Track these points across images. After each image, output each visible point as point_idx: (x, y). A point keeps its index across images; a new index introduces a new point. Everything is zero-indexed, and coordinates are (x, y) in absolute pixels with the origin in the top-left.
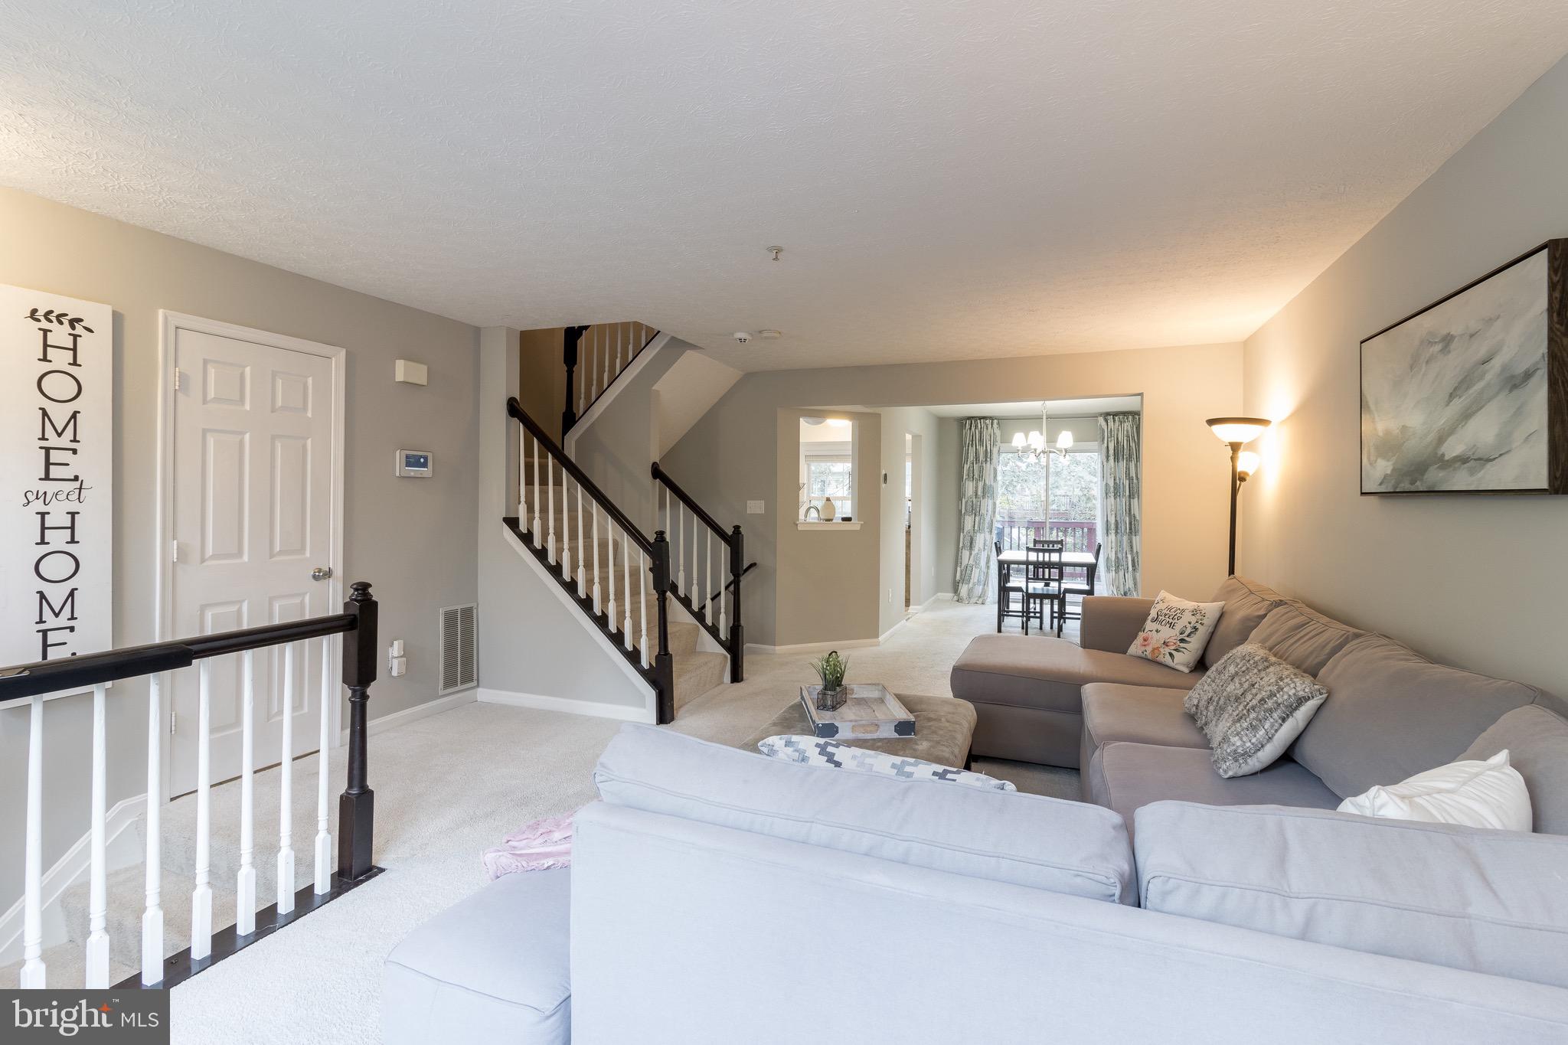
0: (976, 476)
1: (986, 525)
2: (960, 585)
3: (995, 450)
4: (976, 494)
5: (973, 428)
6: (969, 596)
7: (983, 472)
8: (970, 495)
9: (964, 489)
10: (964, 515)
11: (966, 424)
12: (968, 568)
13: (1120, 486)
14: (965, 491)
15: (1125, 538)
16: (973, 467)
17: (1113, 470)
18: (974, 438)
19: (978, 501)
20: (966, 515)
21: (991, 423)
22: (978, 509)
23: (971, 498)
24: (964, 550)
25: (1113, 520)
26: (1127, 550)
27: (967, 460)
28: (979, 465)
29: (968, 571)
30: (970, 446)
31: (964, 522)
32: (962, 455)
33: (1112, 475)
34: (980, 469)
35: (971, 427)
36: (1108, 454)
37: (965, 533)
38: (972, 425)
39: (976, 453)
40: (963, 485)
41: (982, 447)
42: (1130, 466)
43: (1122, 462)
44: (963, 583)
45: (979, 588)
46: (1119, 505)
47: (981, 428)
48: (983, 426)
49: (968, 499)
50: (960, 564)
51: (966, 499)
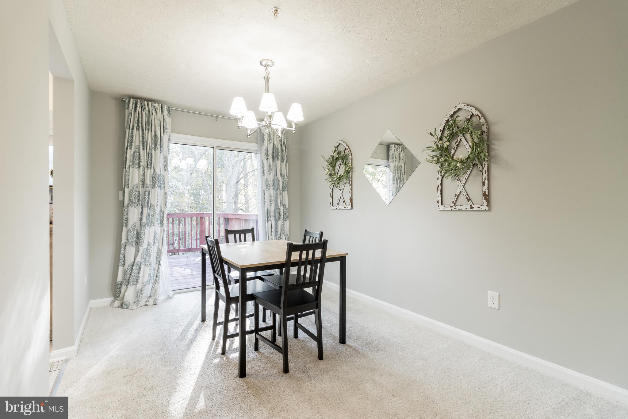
0: (142, 163)
1: (157, 217)
2: (124, 287)
3: (165, 138)
4: (143, 184)
5: (139, 109)
6: (138, 298)
7: (151, 159)
8: (135, 184)
9: (127, 178)
10: (128, 207)
11: (129, 102)
12: (135, 266)
13: (276, 181)
14: (129, 179)
15: (280, 223)
16: (139, 153)
17: (272, 167)
18: (140, 120)
19: (145, 191)
20: (130, 207)
21: (160, 109)
22: (146, 200)
23: (137, 187)
24: (127, 247)
25: (272, 208)
26: (280, 233)
27: (131, 145)
28: (146, 151)
29: (133, 271)
30: (135, 129)
31: (128, 215)
32: (125, 138)
33: (271, 172)
34: (147, 156)
35: (136, 107)
36: (267, 154)
37: (129, 227)
38: (138, 105)
39: (143, 138)
40: (125, 173)
41: (150, 132)
42: (282, 165)
43: (277, 162)
44: (127, 285)
45: (148, 288)
46: (276, 196)
47: (149, 111)
48: (151, 110)
49: (132, 189)
50: (122, 264)
51: (130, 189)
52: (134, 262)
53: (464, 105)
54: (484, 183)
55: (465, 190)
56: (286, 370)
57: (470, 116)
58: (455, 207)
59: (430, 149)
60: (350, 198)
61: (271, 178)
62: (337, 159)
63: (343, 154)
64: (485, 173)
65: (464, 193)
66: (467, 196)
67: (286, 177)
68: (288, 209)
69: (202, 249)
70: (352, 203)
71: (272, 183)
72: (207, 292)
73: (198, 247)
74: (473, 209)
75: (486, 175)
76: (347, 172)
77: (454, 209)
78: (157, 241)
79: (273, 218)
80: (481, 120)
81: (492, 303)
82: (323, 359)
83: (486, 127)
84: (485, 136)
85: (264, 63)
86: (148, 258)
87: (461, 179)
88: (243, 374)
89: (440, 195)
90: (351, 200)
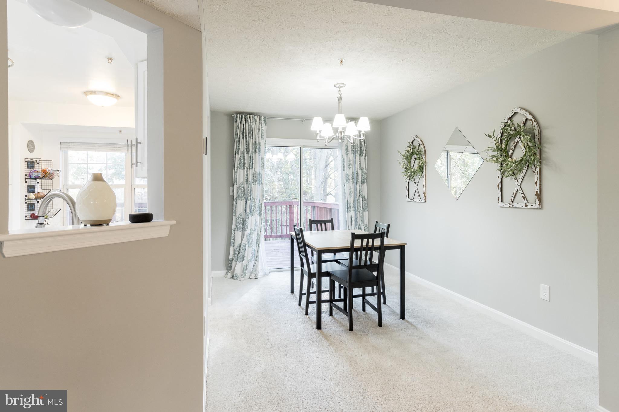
0: (247, 165)
1: (257, 208)
2: (234, 263)
3: (262, 143)
4: (247, 181)
5: (244, 122)
6: (244, 272)
7: (252, 161)
8: (241, 182)
9: (236, 177)
10: (236, 200)
11: (237, 118)
12: (241, 246)
13: (355, 174)
14: (237, 178)
15: (359, 214)
16: (244, 157)
17: (351, 162)
18: (244, 131)
19: (248, 188)
20: (237, 200)
21: (259, 120)
22: (249, 194)
23: (242, 184)
24: (236, 231)
25: (352, 200)
26: (360, 223)
27: (238, 151)
28: (249, 155)
29: (241, 250)
30: (241, 138)
31: (236, 206)
32: (234, 145)
33: (351, 166)
34: (250, 159)
35: (241, 120)
36: (347, 150)
37: (237, 216)
38: (243, 119)
39: (246, 145)
40: (235, 173)
41: (251, 139)
42: (361, 159)
43: (356, 156)
44: (236, 261)
45: (251, 265)
46: (355, 189)
47: (251, 122)
48: (252, 122)
49: (239, 186)
50: (233, 245)
51: (238, 185)
52: (241, 244)
53: (519, 109)
54: (536, 183)
55: (521, 189)
56: (351, 329)
57: (525, 120)
58: (512, 204)
59: (491, 150)
60: (424, 191)
61: (350, 173)
62: (412, 154)
63: (417, 149)
64: (537, 174)
65: (520, 191)
66: (523, 194)
67: (365, 171)
68: (368, 201)
69: (291, 235)
70: (425, 197)
71: (352, 177)
72: (295, 272)
73: (288, 233)
74: (527, 207)
75: (538, 176)
76: (421, 167)
77: (512, 207)
78: (257, 228)
79: (352, 209)
80: (534, 124)
81: (544, 295)
82: (382, 327)
83: (537, 131)
84: (537, 140)
85: (337, 86)
86: (251, 241)
87: (518, 178)
88: (319, 327)
89: (500, 193)
90: (425, 193)
